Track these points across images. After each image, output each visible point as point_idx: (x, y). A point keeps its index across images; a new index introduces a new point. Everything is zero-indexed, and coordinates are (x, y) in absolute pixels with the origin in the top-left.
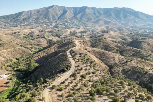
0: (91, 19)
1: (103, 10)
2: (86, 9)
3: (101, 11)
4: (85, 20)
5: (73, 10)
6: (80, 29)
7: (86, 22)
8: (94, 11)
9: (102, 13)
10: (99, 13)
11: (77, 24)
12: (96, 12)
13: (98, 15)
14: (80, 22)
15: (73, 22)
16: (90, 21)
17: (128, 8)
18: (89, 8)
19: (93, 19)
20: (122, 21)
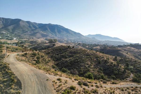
0: (27, 32)
1: (38, 24)
2: (20, 22)
3: (36, 26)
4: (19, 32)
5: (2, 21)
6: (13, 40)
7: (20, 34)
8: (29, 25)
9: (38, 27)
10: (35, 27)
11: (9, 36)
12: (31, 26)
13: (34, 29)
14: (13, 34)
15: (3, 33)
16: (25, 33)
17: (60, 25)
18: (23, 21)
19: (29, 32)
20: (57, 36)
